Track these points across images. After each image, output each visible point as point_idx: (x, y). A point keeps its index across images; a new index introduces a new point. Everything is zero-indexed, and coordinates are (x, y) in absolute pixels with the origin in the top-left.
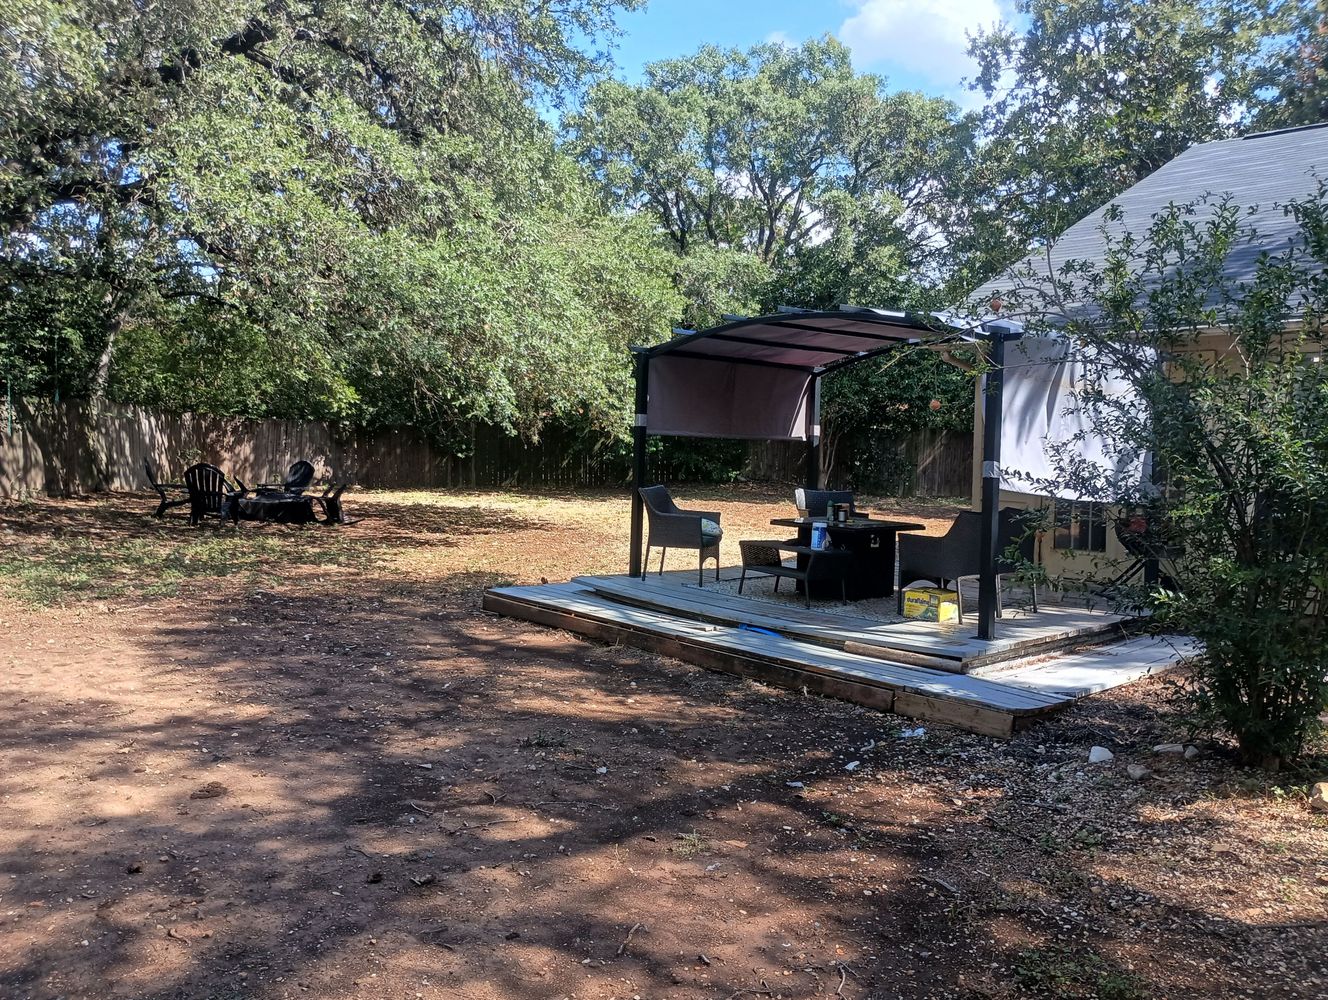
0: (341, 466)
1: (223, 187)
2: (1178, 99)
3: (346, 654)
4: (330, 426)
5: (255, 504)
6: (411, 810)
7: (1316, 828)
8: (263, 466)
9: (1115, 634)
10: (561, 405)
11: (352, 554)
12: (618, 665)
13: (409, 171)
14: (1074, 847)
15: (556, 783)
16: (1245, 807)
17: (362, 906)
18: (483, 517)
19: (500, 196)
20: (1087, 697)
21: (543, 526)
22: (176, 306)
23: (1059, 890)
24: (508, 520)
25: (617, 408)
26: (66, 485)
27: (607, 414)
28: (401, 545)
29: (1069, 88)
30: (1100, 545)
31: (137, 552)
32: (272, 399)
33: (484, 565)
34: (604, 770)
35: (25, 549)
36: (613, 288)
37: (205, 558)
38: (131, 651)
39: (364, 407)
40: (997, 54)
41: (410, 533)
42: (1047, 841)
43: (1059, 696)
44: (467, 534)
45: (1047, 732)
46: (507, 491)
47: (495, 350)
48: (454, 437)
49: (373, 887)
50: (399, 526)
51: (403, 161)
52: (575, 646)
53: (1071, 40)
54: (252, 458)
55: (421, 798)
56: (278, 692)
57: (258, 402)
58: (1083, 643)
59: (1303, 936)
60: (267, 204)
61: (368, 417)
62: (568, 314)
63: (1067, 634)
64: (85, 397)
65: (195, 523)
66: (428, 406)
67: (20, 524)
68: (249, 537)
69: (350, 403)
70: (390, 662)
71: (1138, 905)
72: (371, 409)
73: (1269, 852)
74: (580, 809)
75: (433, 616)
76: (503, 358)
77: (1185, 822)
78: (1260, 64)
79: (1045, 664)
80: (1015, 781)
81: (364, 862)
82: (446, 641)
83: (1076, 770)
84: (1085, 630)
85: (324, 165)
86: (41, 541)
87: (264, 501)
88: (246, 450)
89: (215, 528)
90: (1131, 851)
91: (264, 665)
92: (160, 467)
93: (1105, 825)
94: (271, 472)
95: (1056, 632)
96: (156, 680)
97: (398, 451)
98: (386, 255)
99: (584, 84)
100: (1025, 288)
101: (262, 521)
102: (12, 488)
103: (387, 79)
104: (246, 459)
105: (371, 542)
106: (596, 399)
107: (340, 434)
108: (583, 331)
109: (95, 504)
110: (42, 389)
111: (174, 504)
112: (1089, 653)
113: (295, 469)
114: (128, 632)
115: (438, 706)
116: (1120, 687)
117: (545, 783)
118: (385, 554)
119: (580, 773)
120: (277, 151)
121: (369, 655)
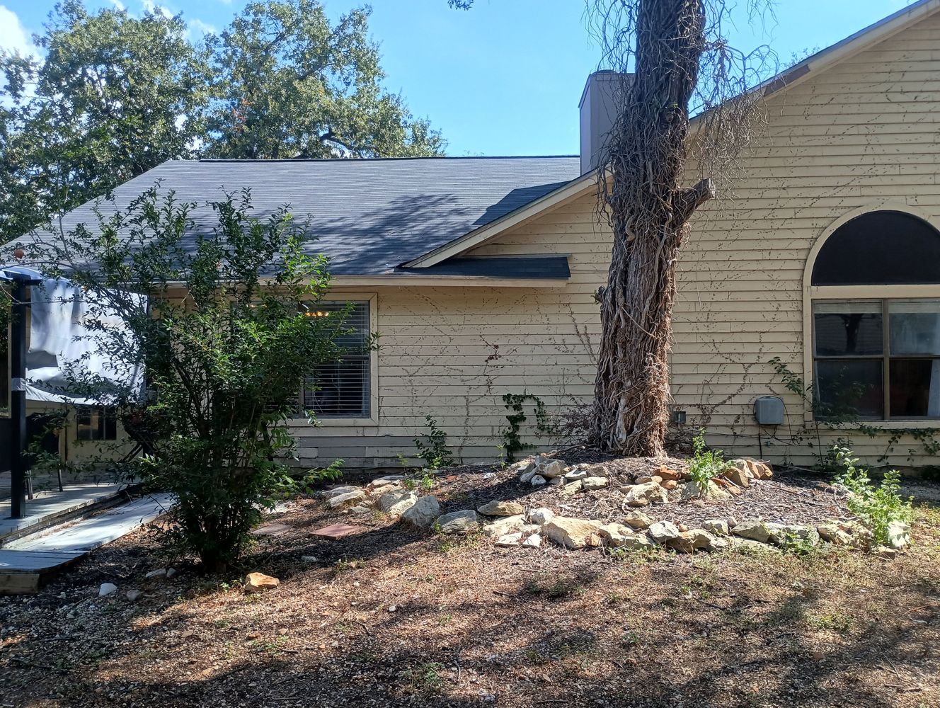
2: (158, 128)
7: (247, 604)
9: (122, 498)
14: (84, 663)
16: (205, 602)
20: (99, 548)
23: (71, 699)
29: (79, 105)
30: (112, 435)
40: (20, 71)
42: (63, 664)
43: (79, 552)
45: (68, 582)
53: (80, 72)
58: (98, 509)
59: (237, 677)
63: (85, 503)
71: (130, 692)
73: (218, 628)
77: (164, 623)
78: (210, 115)
79: (68, 530)
80: (40, 624)
83: (89, 605)
84: (99, 498)
90: (126, 654)
93: (109, 640)
95: (77, 503)
100: (42, 243)
112: (102, 515)
116: (124, 537)
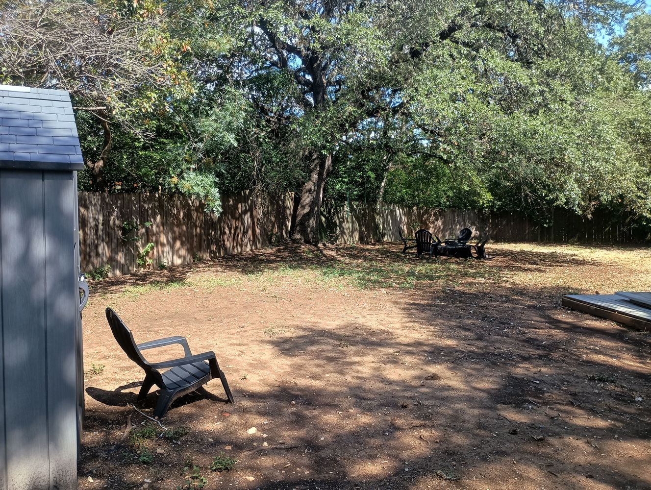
0: (483, 231)
1: (437, 102)
3: (491, 321)
4: (478, 211)
5: (445, 248)
6: (530, 402)
8: (447, 231)
10: (605, 198)
11: (491, 274)
12: (646, 342)
13: (526, 81)
15: (611, 402)
17: (508, 444)
18: (559, 257)
19: (575, 88)
21: (594, 263)
22: (411, 159)
24: (573, 259)
25: (643, 198)
26: (367, 239)
27: (635, 202)
28: (515, 270)
31: (396, 268)
32: (452, 199)
33: (561, 282)
34: (640, 399)
35: (353, 265)
36: (641, 131)
37: (424, 272)
38: (396, 311)
39: (496, 202)
41: (518, 264)
44: (550, 266)
46: (572, 244)
47: (569, 169)
48: (542, 216)
49: (512, 436)
50: (514, 261)
51: (523, 76)
52: (617, 330)
54: (442, 227)
55: (534, 397)
56: (460, 336)
57: (445, 201)
60: (456, 107)
61: (497, 207)
62: (614, 147)
64: (375, 201)
65: (418, 257)
66: (529, 200)
67: (351, 255)
68: (442, 264)
69: (488, 200)
70: (513, 328)
72: (499, 203)
74: (625, 418)
75: (534, 307)
76: (574, 173)
81: (508, 423)
82: (543, 320)
85: (483, 85)
86: (359, 262)
87: (449, 247)
88: (439, 223)
89: (427, 259)
91: (453, 323)
92: (403, 231)
94: (450, 234)
96: (407, 325)
97: (512, 223)
98: (512, 125)
99: (627, 19)
101: (448, 256)
102: (348, 240)
103: (514, 37)
104: (440, 228)
105: (500, 268)
106: (629, 193)
107: (483, 215)
108: (623, 156)
109: (377, 247)
110: (360, 198)
111: (410, 248)
113: (462, 232)
114: (396, 303)
115: (541, 352)
117: (604, 400)
118: (507, 274)
119: (625, 399)
120: (461, 82)
121: (502, 323)
